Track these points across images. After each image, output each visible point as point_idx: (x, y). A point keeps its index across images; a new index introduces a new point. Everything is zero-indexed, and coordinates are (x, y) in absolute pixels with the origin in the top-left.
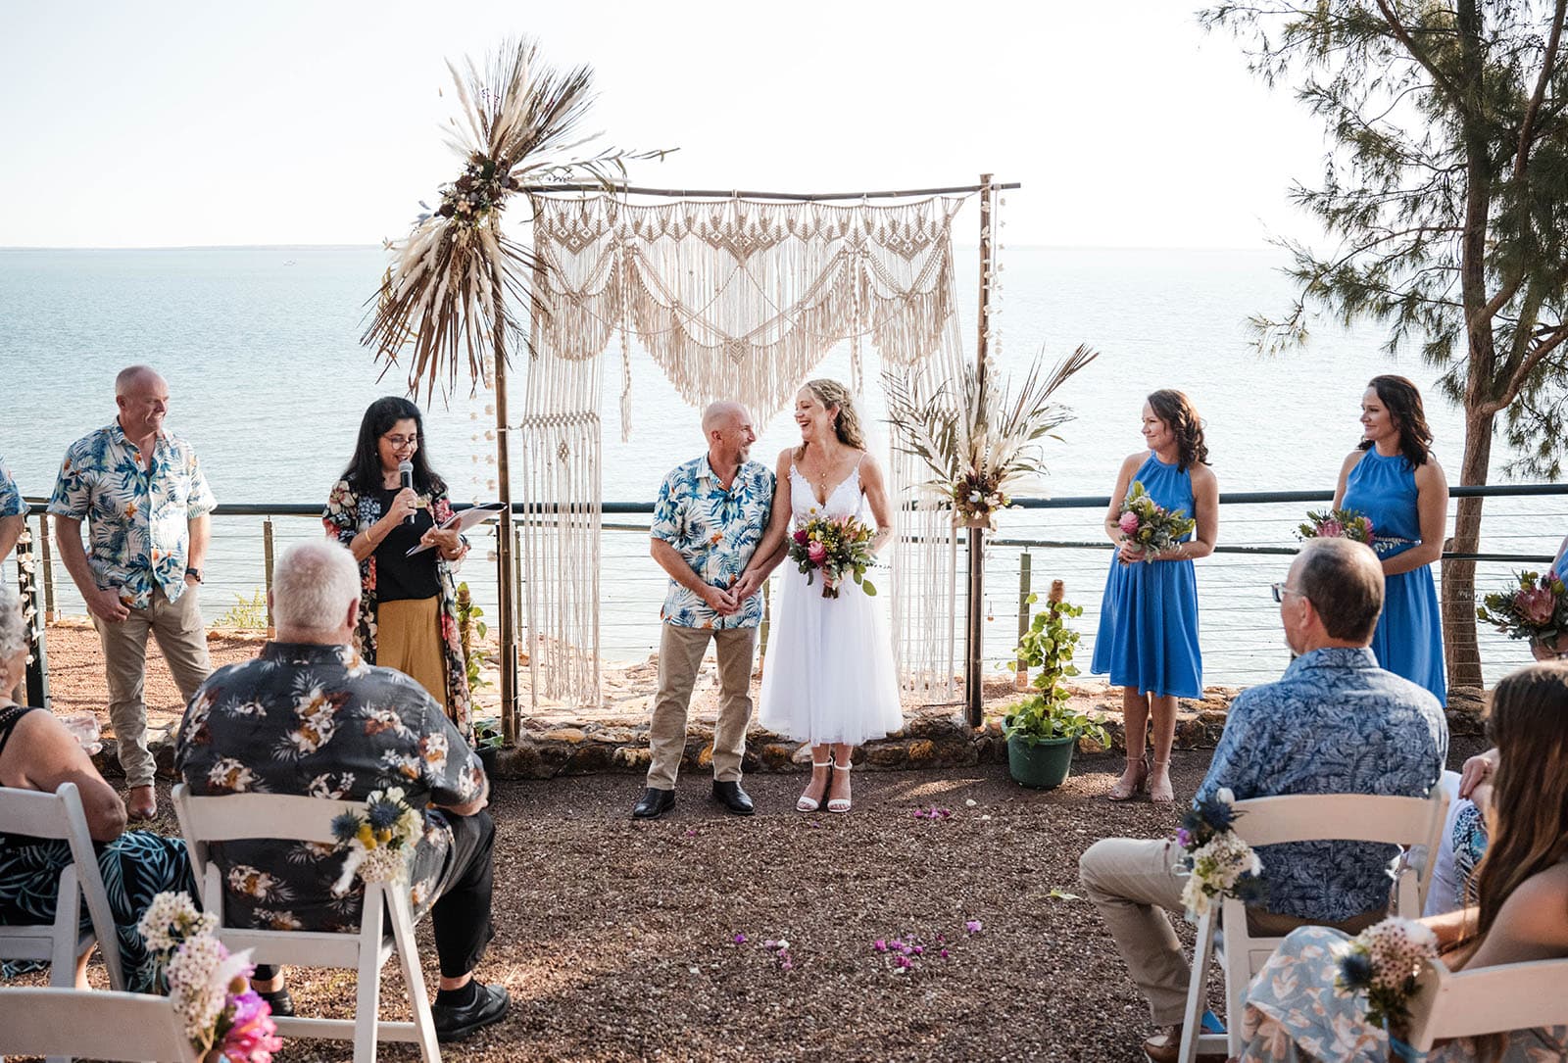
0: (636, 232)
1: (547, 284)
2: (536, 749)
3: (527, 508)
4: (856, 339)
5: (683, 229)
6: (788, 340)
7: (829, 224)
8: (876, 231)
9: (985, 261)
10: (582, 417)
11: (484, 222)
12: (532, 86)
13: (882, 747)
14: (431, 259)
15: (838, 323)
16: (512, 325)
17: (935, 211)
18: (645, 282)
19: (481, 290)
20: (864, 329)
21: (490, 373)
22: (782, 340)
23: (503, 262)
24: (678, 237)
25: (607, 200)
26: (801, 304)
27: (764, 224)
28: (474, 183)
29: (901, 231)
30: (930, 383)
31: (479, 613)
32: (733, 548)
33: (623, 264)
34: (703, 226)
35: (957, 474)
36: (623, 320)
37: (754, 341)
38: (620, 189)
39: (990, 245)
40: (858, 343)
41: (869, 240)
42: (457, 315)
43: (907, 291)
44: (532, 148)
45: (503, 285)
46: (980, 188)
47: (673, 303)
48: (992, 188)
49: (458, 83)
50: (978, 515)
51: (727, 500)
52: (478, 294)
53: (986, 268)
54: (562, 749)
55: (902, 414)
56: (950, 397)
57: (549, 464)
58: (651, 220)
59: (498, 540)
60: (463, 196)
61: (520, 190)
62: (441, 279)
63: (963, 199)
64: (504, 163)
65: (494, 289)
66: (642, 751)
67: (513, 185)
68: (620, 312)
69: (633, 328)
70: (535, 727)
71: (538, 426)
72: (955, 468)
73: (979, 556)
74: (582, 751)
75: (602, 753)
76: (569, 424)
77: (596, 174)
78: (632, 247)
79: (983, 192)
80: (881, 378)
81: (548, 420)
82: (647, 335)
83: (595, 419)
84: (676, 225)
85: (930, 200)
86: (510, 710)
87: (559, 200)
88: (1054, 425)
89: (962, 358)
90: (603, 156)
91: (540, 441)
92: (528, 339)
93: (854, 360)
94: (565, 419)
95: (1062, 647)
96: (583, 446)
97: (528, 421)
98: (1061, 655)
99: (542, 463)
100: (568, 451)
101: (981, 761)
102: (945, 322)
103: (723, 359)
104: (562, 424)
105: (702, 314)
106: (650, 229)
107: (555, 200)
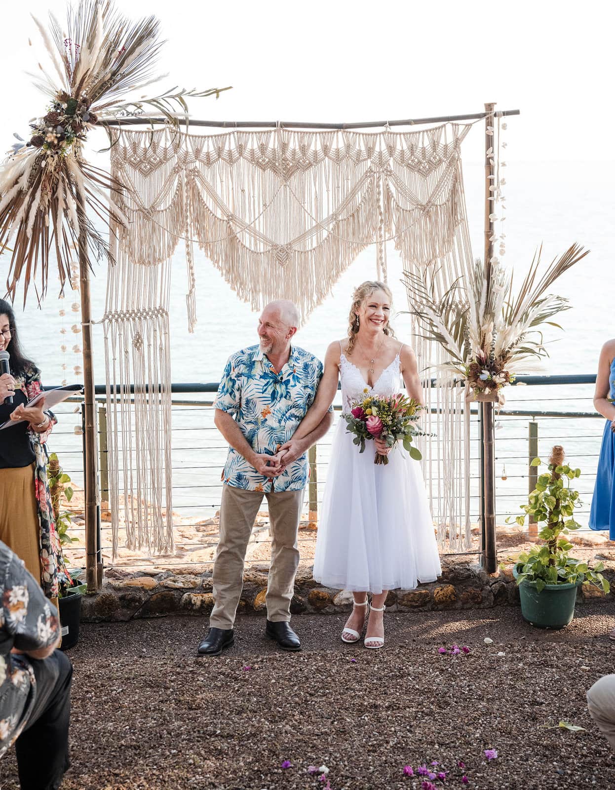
0: (197, 157)
1: (123, 202)
2: (116, 595)
3: (108, 390)
4: (381, 245)
5: (236, 155)
6: (325, 246)
7: (357, 148)
8: (396, 153)
9: (490, 177)
10: (153, 312)
11: (69, 150)
12: (108, 36)
14: (24, 182)
15: (366, 232)
16: (93, 236)
17: (447, 135)
18: (205, 199)
19: (67, 208)
20: (387, 235)
21: (75, 277)
22: (320, 246)
23: (85, 184)
24: (231, 161)
25: (172, 131)
26: (334, 217)
27: (303, 149)
28: (59, 118)
29: (418, 153)
30: (445, 280)
31: (67, 479)
32: (280, 422)
33: (186, 185)
34: (252, 151)
35: (469, 357)
36: (187, 231)
37: (296, 247)
38: (183, 122)
39: (494, 163)
40: (383, 248)
41: (391, 162)
42: (47, 228)
43: (424, 203)
44: (108, 88)
45: (86, 203)
46: (485, 115)
47: (228, 216)
48: (495, 115)
49: (43, 34)
50: (487, 391)
51: (276, 382)
52: (65, 211)
53: (491, 182)
54: (138, 596)
55: (422, 307)
56: (462, 290)
57: (127, 352)
58: (209, 147)
59: (84, 416)
60: (50, 129)
61: (99, 124)
62: (34, 198)
63: (471, 125)
64: (84, 101)
65: (78, 207)
66: (206, 595)
67: (93, 119)
68: (184, 225)
69: (195, 238)
70: (115, 577)
71: (117, 320)
72: (467, 352)
73: (490, 426)
74: (155, 597)
75: (172, 598)
76: (142, 318)
77: (162, 110)
78: (193, 171)
79: (487, 119)
80: (403, 277)
81: (125, 315)
82: (207, 243)
83: (164, 314)
84: (230, 151)
85: (442, 127)
86: (94, 562)
87: (132, 132)
88: (551, 314)
89: (472, 258)
90: (168, 95)
91: (118, 333)
92: (108, 248)
93: (380, 262)
94: (139, 314)
95: (563, 503)
96: (155, 337)
97: (108, 317)
98: (562, 511)
99: (120, 351)
100: (142, 341)
101: (496, 603)
102: (456, 229)
103: (270, 263)
104: (137, 319)
105: (252, 225)
106: (208, 154)
107: (129, 131)
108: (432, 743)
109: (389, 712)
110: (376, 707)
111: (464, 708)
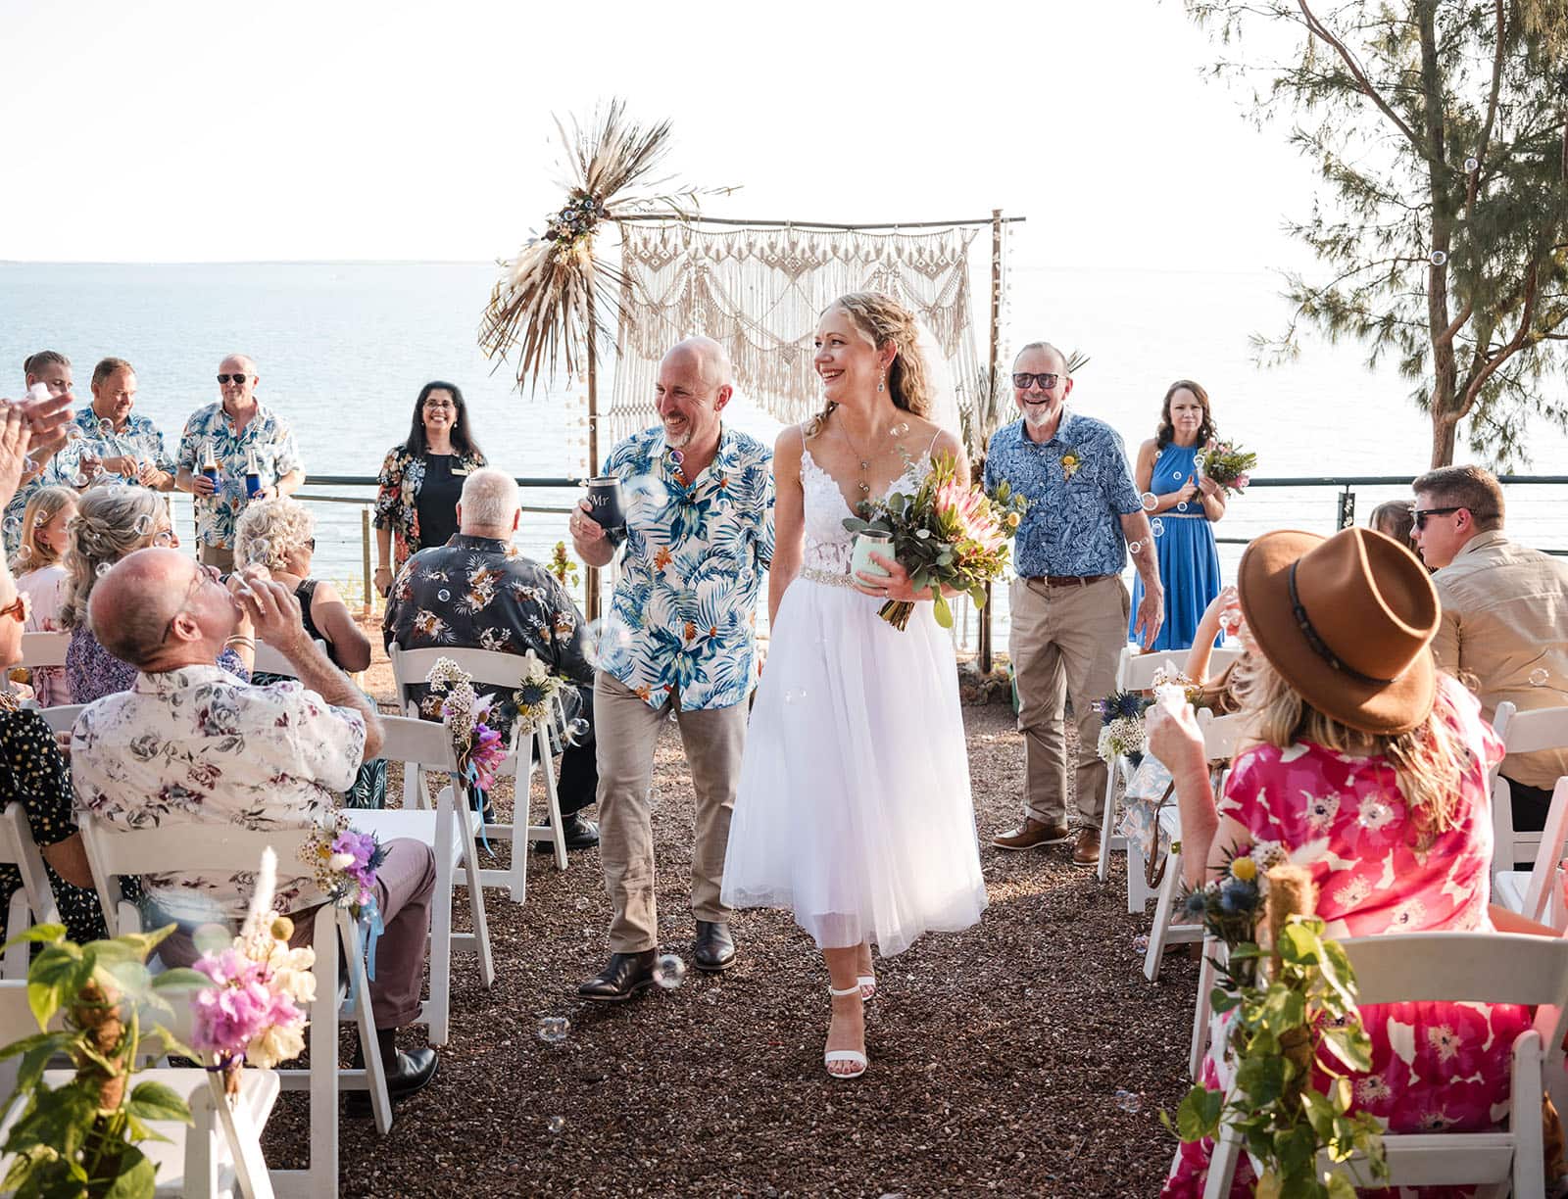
0: (706, 254)
1: (632, 297)
5: (745, 252)
7: (866, 249)
8: (905, 255)
9: (996, 281)
11: (581, 246)
12: (623, 134)
14: (537, 276)
16: (602, 330)
17: (954, 240)
18: (713, 296)
19: (578, 301)
21: (583, 370)
23: (595, 278)
24: (740, 259)
25: (683, 228)
27: (813, 248)
28: (574, 213)
29: (926, 256)
31: (573, 567)
33: (695, 281)
34: (762, 249)
37: (803, 345)
38: (694, 219)
39: (1001, 268)
41: (899, 264)
42: (557, 321)
43: (931, 305)
44: (623, 185)
45: (595, 297)
46: (992, 221)
47: (736, 313)
48: (1002, 221)
49: (562, 132)
52: (575, 304)
53: (997, 286)
58: (719, 244)
60: (565, 223)
61: (612, 219)
62: (545, 292)
63: (978, 230)
64: (599, 197)
65: (588, 301)
67: (607, 215)
71: (623, 414)
77: (674, 207)
78: (702, 267)
79: (995, 224)
81: (630, 409)
84: (740, 248)
85: (951, 230)
87: (643, 227)
89: (976, 362)
90: (680, 193)
91: (623, 426)
92: (616, 342)
94: (644, 408)
97: (615, 410)
101: (989, 701)
102: (962, 332)
103: (777, 360)
104: (642, 412)
105: (760, 322)
106: (718, 251)
107: (640, 227)
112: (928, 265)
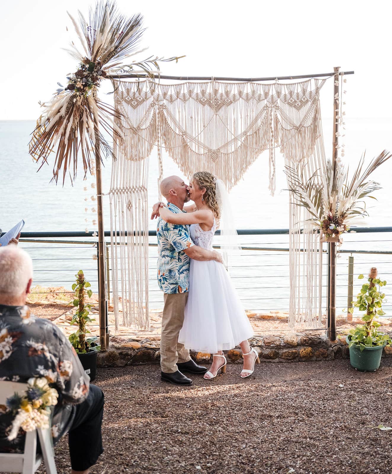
0: (164, 98)
1: (121, 124)
2: (117, 352)
3: (112, 234)
4: (272, 150)
5: (187, 96)
6: (239, 150)
7: (259, 93)
8: (282, 96)
9: (336, 110)
10: (138, 189)
11: (89, 93)
12: (113, 25)
13: (287, 350)
14: (63, 112)
15: (263, 142)
16: (103, 143)
17: (312, 86)
18: (169, 122)
19: (89, 127)
21: (93, 168)
22: (236, 150)
23: (98, 112)
24: (185, 100)
25: (150, 82)
26: (245, 133)
27: (227, 93)
28: (85, 73)
29: (295, 96)
30: (309, 171)
31: (89, 285)
33: (158, 114)
34: (197, 94)
35: (323, 216)
36: (158, 141)
37: (222, 151)
38: (157, 77)
39: (339, 102)
40: (273, 151)
41: (279, 101)
42: (77, 139)
43: (298, 126)
44: (113, 56)
45: (99, 124)
46: (334, 74)
47: (182, 133)
48: (340, 74)
49: (75, 24)
50: (334, 235)
52: (87, 129)
53: (336, 114)
54: (130, 352)
55: (295, 186)
56: (319, 177)
57: (123, 212)
58: (172, 91)
59: (98, 249)
60: (79, 80)
61: (107, 77)
62: (69, 121)
63: (325, 80)
64: (99, 63)
65: (95, 126)
67: (104, 74)
68: (157, 138)
69: (163, 145)
70: (116, 341)
71: (117, 193)
72: (322, 213)
73: (334, 256)
74: (139, 353)
75: (149, 354)
76: (132, 192)
77: (145, 69)
78: (162, 106)
79: (335, 76)
80: (285, 169)
81: (122, 190)
82: (170, 148)
83: (145, 190)
84: (184, 94)
85: (309, 81)
86: (104, 333)
87: (126, 82)
88: (370, 192)
89: (325, 159)
90: (148, 61)
91: (118, 201)
92: (112, 151)
93: (271, 160)
94: (130, 190)
95: (376, 300)
96: (139, 203)
97: (112, 191)
98: (375, 305)
99: (119, 212)
100: (132, 206)
101: (336, 358)
102: (316, 141)
103: (207, 160)
104: (129, 192)
105: (197, 138)
106: (171, 96)
107: (124, 82)
108: (306, 438)
109: (279, 420)
110: (271, 416)
111: (322, 417)
112: (295, 102)
